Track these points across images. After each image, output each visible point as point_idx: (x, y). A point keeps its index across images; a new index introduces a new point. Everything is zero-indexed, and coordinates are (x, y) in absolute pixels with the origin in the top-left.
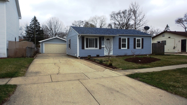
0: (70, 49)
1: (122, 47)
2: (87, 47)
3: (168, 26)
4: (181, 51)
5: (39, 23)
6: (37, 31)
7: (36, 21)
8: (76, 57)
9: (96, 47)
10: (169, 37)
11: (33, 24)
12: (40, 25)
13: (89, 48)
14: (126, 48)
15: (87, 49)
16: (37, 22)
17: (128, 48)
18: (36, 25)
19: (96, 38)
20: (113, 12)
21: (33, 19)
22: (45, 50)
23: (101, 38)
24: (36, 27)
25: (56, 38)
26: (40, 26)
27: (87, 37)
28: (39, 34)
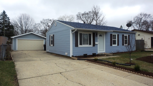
0: (53, 45)
1: (113, 44)
2: (81, 44)
3: (122, 26)
4: (151, 48)
5: (8, 18)
6: (6, 26)
7: (6, 15)
8: (68, 57)
9: (90, 44)
10: (139, 35)
11: (2, 19)
12: (9, 20)
13: (83, 46)
14: (116, 45)
15: (81, 46)
16: (6, 17)
17: (118, 45)
18: (5, 20)
19: (90, 33)
20: (79, 13)
21: (2, 14)
22: (18, 46)
23: (95, 34)
24: (5, 22)
25: (32, 34)
26: (10, 22)
27: (81, 32)
28: (8, 30)
